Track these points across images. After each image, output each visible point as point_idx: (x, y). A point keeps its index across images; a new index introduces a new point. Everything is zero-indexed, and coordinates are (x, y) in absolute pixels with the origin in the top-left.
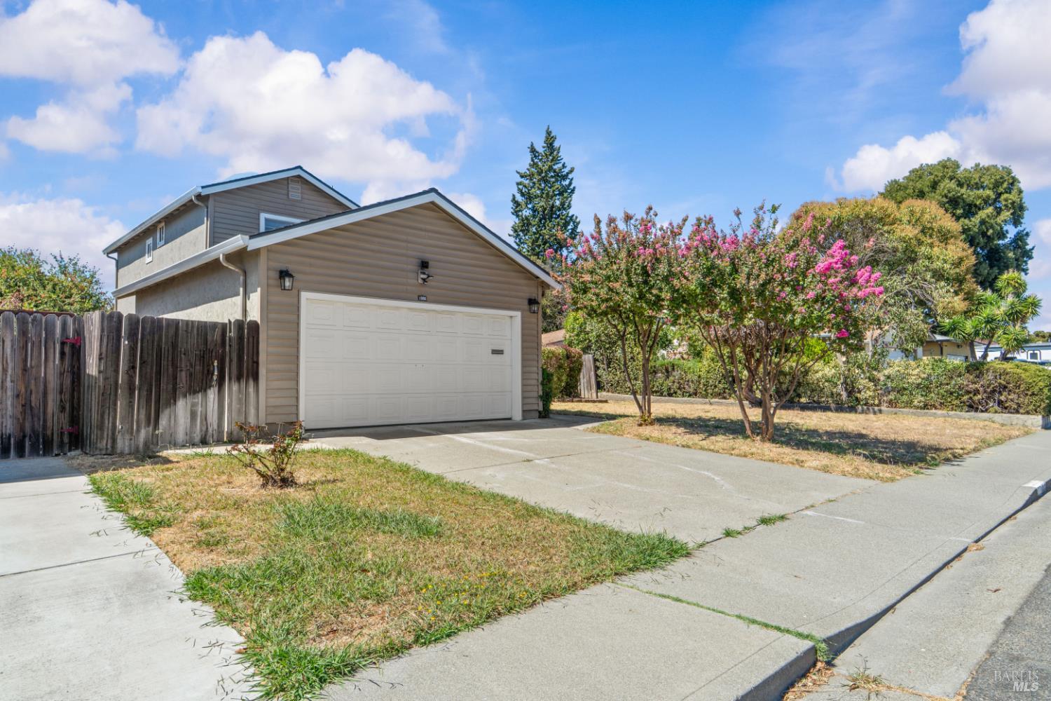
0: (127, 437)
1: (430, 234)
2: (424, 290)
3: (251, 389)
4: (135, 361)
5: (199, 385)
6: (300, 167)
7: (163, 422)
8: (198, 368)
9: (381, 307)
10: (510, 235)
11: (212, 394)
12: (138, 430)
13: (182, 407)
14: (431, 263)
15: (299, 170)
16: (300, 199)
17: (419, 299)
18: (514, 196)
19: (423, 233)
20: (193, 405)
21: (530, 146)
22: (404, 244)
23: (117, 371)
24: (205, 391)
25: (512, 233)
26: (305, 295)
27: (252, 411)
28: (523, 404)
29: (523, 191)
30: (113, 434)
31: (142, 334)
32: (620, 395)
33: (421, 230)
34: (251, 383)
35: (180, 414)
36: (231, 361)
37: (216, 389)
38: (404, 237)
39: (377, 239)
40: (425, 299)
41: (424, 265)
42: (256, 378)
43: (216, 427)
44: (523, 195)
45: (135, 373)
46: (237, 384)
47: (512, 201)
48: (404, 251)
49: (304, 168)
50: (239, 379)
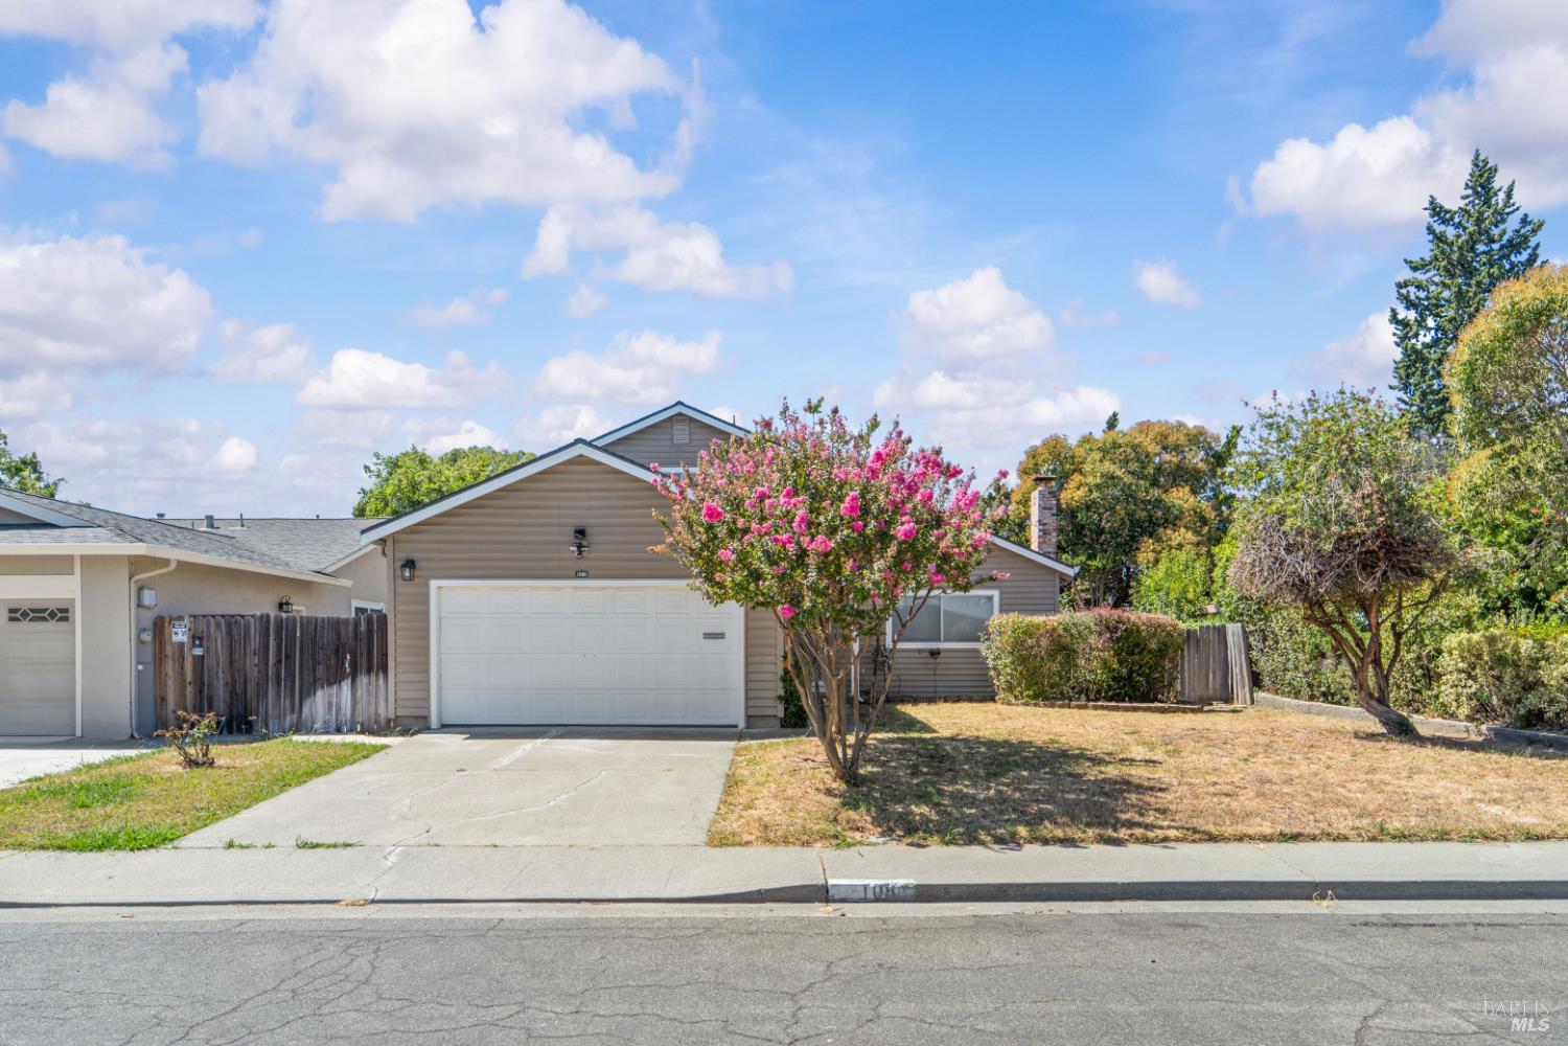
0: (276, 721)
1: (592, 494)
2: (582, 564)
3: (381, 682)
4: (281, 655)
5: (335, 678)
6: (679, 403)
7: (306, 710)
8: (333, 661)
9: (537, 588)
10: (1391, 387)
11: (346, 686)
12: (285, 717)
13: (321, 697)
14: (588, 531)
15: (679, 406)
16: (687, 441)
17: (577, 577)
18: (1393, 310)
19: (582, 494)
20: (330, 696)
21: (1427, 206)
22: (556, 512)
23: (267, 664)
24: (340, 683)
25: (1395, 382)
26: (434, 584)
27: (382, 703)
28: (747, 708)
29: (1412, 297)
30: (266, 719)
31: (286, 632)
32: (1278, 697)
33: (579, 490)
34: (381, 676)
35: (319, 703)
36: (361, 654)
37: (350, 680)
38: (556, 503)
39: (519, 511)
40: (583, 574)
41: (581, 533)
42: (385, 671)
43: (349, 716)
44: (1410, 304)
45: (281, 665)
46: (367, 677)
47: (1391, 322)
48: (556, 521)
49: (686, 403)
50: (369, 672)
